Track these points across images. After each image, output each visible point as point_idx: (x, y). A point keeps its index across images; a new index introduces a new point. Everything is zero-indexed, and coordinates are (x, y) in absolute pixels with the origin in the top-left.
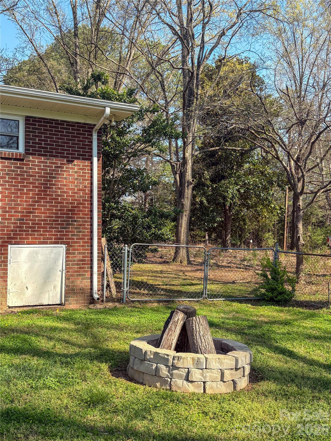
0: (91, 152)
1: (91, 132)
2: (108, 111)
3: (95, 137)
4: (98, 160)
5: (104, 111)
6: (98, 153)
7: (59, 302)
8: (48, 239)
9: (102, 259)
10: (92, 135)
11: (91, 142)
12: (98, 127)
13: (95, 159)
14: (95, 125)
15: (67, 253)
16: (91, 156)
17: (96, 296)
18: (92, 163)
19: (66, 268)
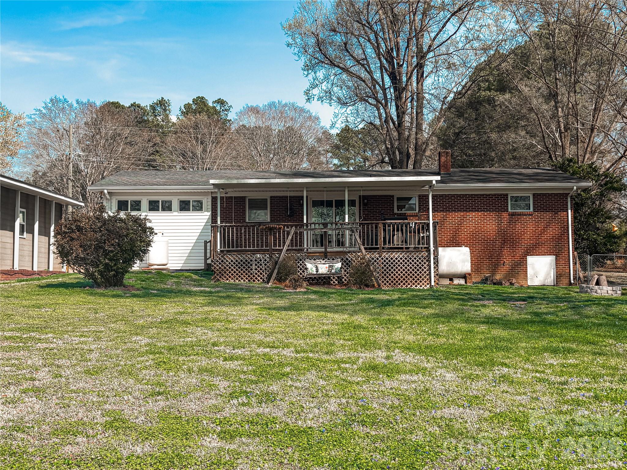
0: (567, 208)
1: (567, 197)
2: (575, 188)
3: (569, 199)
4: (571, 211)
5: (573, 188)
6: (571, 208)
7: (553, 284)
8: (546, 253)
9: (575, 264)
10: (567, 199)
11: (567, 202)
12: (570, 195)
13: (569, 211)
14: (569, 193)
15: (556, 260)
16: (568, 209)
17: (572, 282)
18: (568, 213)
19: (556, 268)
